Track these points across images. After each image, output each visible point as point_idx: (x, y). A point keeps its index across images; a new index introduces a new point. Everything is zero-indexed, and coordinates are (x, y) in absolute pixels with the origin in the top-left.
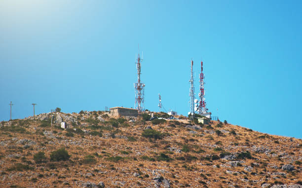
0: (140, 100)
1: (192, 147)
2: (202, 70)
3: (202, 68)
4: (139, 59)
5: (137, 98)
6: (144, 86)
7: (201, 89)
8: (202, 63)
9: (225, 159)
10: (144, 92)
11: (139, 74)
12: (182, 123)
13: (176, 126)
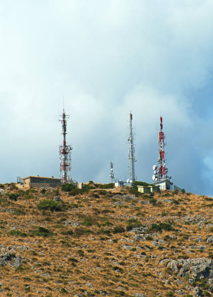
0: (65, 166)
1: (98, 220)
2: (162, 128)
3: (161, 125)
4: (64, 116)
5: (62, 164)
6: (71, 149)
7: (161, 153)
8: (161, 119)
9: (132, 232)
10: (70, 156)
11: (65, 134)
12: (110, 192)
13: (100, 196)
